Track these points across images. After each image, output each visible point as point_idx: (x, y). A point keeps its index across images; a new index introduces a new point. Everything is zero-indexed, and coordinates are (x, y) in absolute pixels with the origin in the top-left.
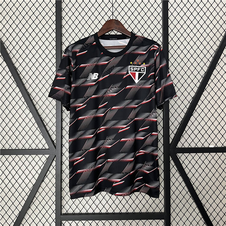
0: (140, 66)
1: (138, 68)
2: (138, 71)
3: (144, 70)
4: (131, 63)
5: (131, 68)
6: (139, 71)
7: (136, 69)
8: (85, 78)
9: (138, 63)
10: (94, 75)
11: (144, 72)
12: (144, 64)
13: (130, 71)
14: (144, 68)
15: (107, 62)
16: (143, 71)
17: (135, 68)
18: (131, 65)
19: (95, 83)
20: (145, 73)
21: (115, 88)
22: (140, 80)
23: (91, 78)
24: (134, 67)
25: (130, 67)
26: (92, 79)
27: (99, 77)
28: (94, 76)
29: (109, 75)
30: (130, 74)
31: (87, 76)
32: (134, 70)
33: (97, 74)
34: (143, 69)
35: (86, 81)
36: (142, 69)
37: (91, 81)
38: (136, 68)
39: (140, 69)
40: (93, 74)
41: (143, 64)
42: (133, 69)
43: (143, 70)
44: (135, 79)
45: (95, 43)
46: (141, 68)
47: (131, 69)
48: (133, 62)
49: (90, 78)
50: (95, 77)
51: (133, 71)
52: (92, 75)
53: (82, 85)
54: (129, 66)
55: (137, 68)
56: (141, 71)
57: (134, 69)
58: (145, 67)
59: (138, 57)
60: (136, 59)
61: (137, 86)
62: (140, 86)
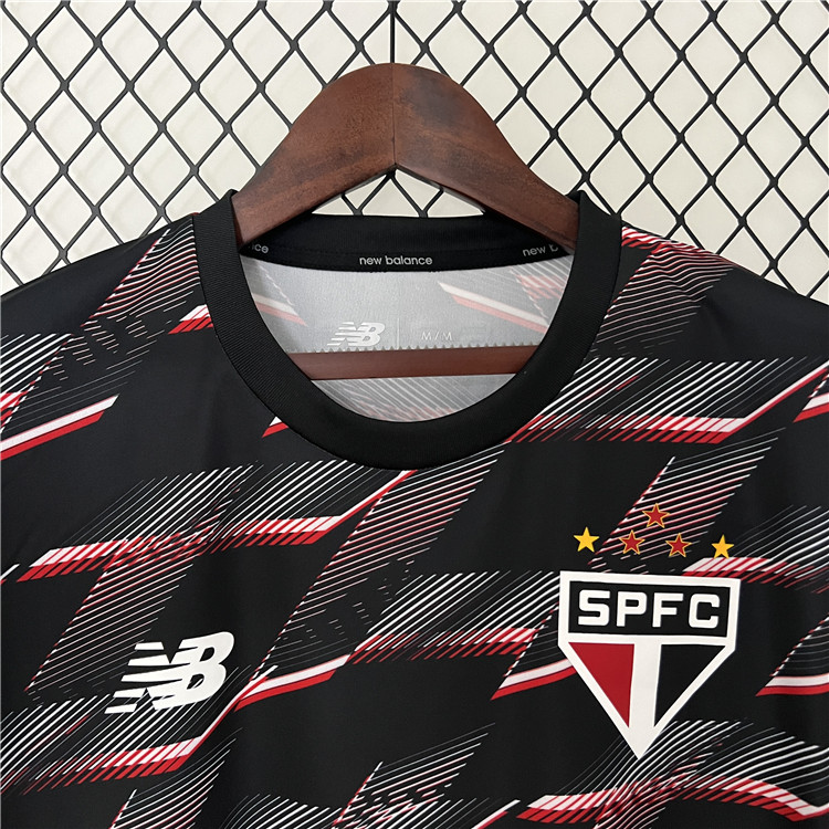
0: (680, 573)
1: (659, 598)
2: (657, 623)
3: (723, 613)
4: (586, 540)
5: (585, 595)
6: (671, 625)
7: (641, 610)
8: (82, 689)
9: (656, 536)
10: (178, 658)
11: (721, 631)
12: (722, 547)
13: (574, 627)
14: (724, 593)
15: (325, 524)
16: (713, 622)
17: (623, 597)
18: (582, 562)
19: (187, 748)
20: (729, 643)
21: (409, 807)
22: (679, 717)
23: (153, 691)
24: (615, 589)
25: (576, 587)
26: (158, 706)
27: (238, 668)
28: (186, 675)
29: (341, 661)
30: (574, 660)
31: (107, 675)
32: (621, 622)
33: (223, 642)
34: (715, 601)
35: (99, 722)
36: (696, 599)
37: (146, 726)
38: (641, 597)
39: (683, 607)
40: (171, 651)
41: (711, 553)
42: (604, 609)
43: (705, 611)
44: (626, 718)
45: (201, 312)
46: (689, 591)
47: (584, 606)
48: (602, 531)
49: (138, 693)
50: (197, 679)
51: (611, 628)
52: (162, 660)
53: (53, 770)
54: (567, 577)
55: (650, 591)
56: (694, 622)
57: (612, 604)
58: (734, 585)
59: (656, 482)
60: (640, 501)
61: (649, 782)
62: (673, 778)
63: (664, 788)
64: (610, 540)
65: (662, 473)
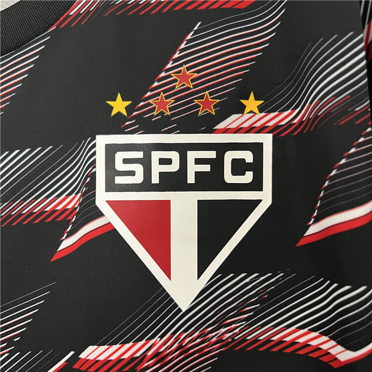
0: (210, 130)
1: (192, 155)
2: (191, 179)
3: (257, 167)
4: (119, 106)
5: (120, 156)
6: (205, 182)
7: (175, 167)
9: (185, 97)
11: (257, 185)
12: (252, 103)
13: (111, 187)
14: (257, 149)
16: (248, 178)
17: (156, 155)
18: (117, 125)
20: (266, 197)
22: (223, 270)
24: (148, 149)
25: (111, 150)
30: (111, 217)
32: (155, 180)
34: (248, 156)
38: (175, 156)
41: (241, 109)
44: (168, 273)
46: (221, 149)
48: (134, 95)
51: (147, 186)
54: (102, 141)
55: (183, 149)
56: (229, 178)
58: (267, 140)
59: (183, 46)
60: (169, 66)
61: (197, 334)
62: (223, 330)
63: (214, 339)
64: (142, 103)
65: (189, 37)
